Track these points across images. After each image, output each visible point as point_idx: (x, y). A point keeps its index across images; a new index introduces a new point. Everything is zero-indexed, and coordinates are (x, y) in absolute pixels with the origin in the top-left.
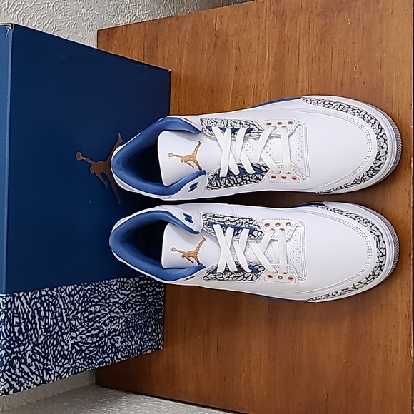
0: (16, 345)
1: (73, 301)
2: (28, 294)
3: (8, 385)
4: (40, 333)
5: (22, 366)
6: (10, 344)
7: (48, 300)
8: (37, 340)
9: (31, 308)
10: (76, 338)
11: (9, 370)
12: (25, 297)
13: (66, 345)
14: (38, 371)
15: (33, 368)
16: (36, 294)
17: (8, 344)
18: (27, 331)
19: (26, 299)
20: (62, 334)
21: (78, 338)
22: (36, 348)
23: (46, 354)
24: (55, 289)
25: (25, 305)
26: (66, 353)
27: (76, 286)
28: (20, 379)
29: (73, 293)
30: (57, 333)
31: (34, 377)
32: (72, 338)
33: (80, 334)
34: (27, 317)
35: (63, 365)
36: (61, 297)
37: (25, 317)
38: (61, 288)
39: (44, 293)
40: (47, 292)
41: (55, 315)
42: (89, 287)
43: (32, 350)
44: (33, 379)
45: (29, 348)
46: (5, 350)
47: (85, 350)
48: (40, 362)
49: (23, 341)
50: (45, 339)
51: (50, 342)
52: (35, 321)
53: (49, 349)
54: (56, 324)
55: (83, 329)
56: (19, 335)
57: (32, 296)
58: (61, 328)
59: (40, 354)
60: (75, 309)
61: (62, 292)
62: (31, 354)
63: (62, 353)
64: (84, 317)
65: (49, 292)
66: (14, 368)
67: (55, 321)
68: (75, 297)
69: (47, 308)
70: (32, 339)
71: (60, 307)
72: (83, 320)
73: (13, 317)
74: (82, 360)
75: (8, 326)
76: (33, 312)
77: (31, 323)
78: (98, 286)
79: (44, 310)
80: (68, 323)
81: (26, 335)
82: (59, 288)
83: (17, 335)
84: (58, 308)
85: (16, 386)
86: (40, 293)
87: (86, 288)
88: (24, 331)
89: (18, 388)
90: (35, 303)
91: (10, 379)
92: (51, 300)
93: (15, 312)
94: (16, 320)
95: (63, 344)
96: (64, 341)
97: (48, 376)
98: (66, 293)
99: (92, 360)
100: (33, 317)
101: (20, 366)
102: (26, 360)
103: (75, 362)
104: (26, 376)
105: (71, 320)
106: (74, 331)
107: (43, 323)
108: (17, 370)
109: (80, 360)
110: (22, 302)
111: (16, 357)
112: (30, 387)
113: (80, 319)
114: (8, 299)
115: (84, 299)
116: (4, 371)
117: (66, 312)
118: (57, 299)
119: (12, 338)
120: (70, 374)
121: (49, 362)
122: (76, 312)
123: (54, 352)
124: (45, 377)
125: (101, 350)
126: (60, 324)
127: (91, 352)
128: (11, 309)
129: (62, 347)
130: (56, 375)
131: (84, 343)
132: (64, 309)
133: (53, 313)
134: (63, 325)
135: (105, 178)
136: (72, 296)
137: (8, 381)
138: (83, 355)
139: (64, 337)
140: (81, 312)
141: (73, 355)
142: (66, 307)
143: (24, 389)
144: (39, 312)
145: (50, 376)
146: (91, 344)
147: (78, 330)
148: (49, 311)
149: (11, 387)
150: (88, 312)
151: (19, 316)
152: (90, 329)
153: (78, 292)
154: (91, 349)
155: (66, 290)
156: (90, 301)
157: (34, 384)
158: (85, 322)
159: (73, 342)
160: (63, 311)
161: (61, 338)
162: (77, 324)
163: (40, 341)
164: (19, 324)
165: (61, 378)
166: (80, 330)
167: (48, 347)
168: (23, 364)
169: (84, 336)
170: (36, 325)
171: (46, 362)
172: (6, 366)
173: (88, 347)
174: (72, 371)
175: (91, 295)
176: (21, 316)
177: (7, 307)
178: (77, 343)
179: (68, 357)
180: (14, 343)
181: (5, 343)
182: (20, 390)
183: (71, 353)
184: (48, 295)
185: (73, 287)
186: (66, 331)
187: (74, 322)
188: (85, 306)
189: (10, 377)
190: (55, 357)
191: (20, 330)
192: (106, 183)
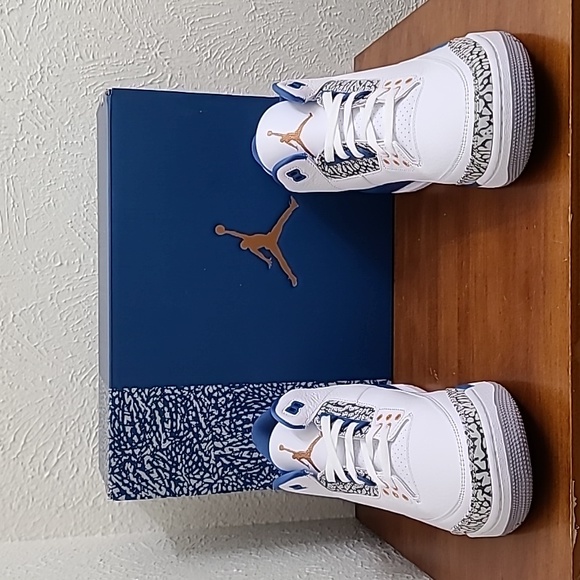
0: (129, 446)
1: (216, 404)
2: (143, 391)
3: (118, 490)
4: (163, 436)
5: (138, 471)
6: (120, 445)
7: (176, 400)
8: (160, 445)
9: (150, 407)
10: (223, 449)
11: (119, 474)
12: (139, 394)
13: (206, 456)
14: (163, 480)
15: (155, 475)
16: (156, 391)
17: (116, 445)
18: (144, 431)
19: (142, 397)
20: (199, 442)
21: (226, 449)
22: (158, 453)
23: (173, 462)
24: (186, 388)
25: (140, 403)
26: (207, 465)
27: (220, 386)
28: (135, 486)
29: (215, 395)
30: (191, 440)
31: (157, 486)
32: (216, 449)
33: (229, 445)
34: (144, 417)
35: (202, 479)
36: (195, 398)
37: (141, 416)
38: (196, 387)
39: (166, 391)
40: (173, 391)
41: (188, 419)
42: (243, 389)
43: (152, 455)
44: (154, 489)
45: (148, 452)
46: (113, 450)
47: (240, 465)
48: (164, 470)
49: (139, 443)
50: (172, 444)
51: (180, 449)
52: (155, 422)
53: (179, 457)
54: (190, 429)
55: (235, 440)
56: (132, 436)
57: (149, 393)
58: (196, 435)
59: (164, 461)
60: (220, 414)
61: (197, 392)
62: (151, 459)
63: (200, 464)
64: (236, 426)
65: (176, 391)
66: (127, 472)
67: (186, 425)
68: (220, 400)
69: (173, 410)
70: (151, 443)
71: (195, 409)
72: (234, 428)
73: (123, 415)
74: (234, 477)
75: (117, 424)
76: (153, 412)
77: (149, 424)
78: (259, 389)
79: (170, 410)
80: (208, 430)
81: (142, 436)
82: (192, 387)
83: (129, 435)
84: (192, 410)
85: (128, 492)
86: (162, 390)
87: (238, 391)
88: (139, 432)
89: (133, 496)
90: (156, 402)
91: (120, 484)
92: (179, 400)
93: (126, 409)
94: (127, 418)
95: (200, 453)
96: (202, 451)
97: (178, 488)
98: (204, 393)
99: (251, 479)
100: (153, 417)
101: (134, 472)
102: (143, 465)
103: (220, 478)
104: (144, 484)
105: (214, 427)
106: (218, 440)
107: (168, 426)
108: (131, 475)
109: (230, 476)
110: (134, 399)
111: (129, 460)
112: (150, 497)
113: (229, 427)
114: (115, 394)
115: (235, 403)
116: (112, 473)
117: (204, 415)
118: (189, 399)
119: (122, 438)
120: (214, 491)
121: (178, 473)
122: (221, 418)
123: (187, 462)
124: (173, 489)
125: (267, 469)
126: (195, 430)
127: (250, 469)
128: (119, 405)
129: (200, 457)
130: (191, 488)
131: (237, 457)
132: (201, 413)
133: (183, 416)
134: (201, 432)
135: (268, 254)
136: (214, 398)
137: (118, 486)
138: (236, 471)
139: (203, 446)
140: (231, 419)
141: (218, 469)
142: (205, 411)
143: (142, 498)
144: (162, 414)
145: (181, 489)
146: (249, 460)
147: (225, 440)
148: (176, 412)
149: (123, 492)
150: (243, 420)
151: (132, 415)
152: (246, 441)
153: (224, 394)
154: (249, 466)
155: (203, 390)
156: (245, 407)
157: (157, 494)
158: (237, 431)
159: (217, 453)
160: (200, 415)
161: (197, 446)
162: (224, 433)
163: (164, 446)
164: (132, 424)
165: (199, 493)
166: (230, 441)
167: (177, 454)
168: (140, 469)
169: (236, 449)
170: (158, 427)
171: (174, 471)
172: (114, 468)
173: (243, 463)
174: (217, 488)
175: (246, 399)
176: (135, 414)
177: (113, 404)
178: (225, 456)
179: (210, 470)
180: (125, 444)
181: (113, 443)
182: (135, 498)
183: (215, 466)
184: (175, 394)
185: (215, 388)
186: (206, 439)
187: (218, 430)
188: (236, 412)
189: (121, 481)
190: (189, 467)
191: (134, 431)
192: (269, 261)
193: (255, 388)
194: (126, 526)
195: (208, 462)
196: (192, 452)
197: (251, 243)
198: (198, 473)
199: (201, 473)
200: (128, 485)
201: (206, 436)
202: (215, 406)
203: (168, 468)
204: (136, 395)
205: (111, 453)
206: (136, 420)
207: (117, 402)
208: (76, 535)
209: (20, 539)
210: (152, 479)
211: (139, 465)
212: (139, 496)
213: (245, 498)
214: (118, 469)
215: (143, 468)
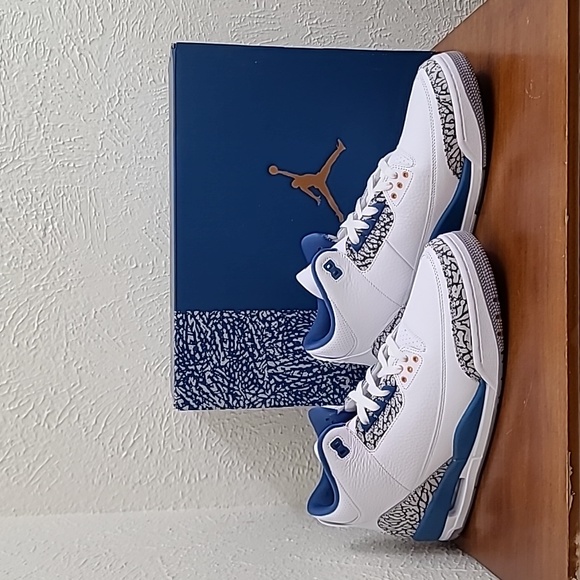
0: (192, 363)
1: (270, 327)
2: (204, 314)
3: (182, 401)
4: (222, 355)
5: (200, 385)
6: (184, 361)
7: (233, 322)
8: (219, 362)
9: (210, 329)
10: (275, 368)
11: (183, 386)
12: (201, 317)
13: (261, 373)
14: (222, 393)
15: (215, 389)
16: (216, 314)
17: (181, 361)
18: (205, 350)
19: (203, 319)
20: (254, 361)
21: (279, 369)
22: (218, 370)
23: (231, 378)
24: (243, 313)
25: (202, 324)
26: (261, 382)
27: (273, 312)
28: (198, 398)
29: (269, 319)
30: (247, 359)
31: (217, 399)
32: (269, 367)
33: (281, 364)
34: (205, 337)
35: (256, 394)
36: (251, 321)
37: (202, 336)
38: (251, 312)
39: (225, 315)
40: (230, 314)
41: (244, 340)
42: (294, 315)
43: (213, 371)
44: (214, 401)
45: (209, 368)
46: (178, 365)
47: (291, 383)
48: (223, 385)
49: (200, 360)
50: (230, 362)
51: (237, 367)
52: (215, 342)
53: (236, 373)
54: (247, 349)
55: (286, 360)
56: (195, 354)
57: (210, 316)
58: (252, 355)
59: (222, 376)
60: (273, 337)
61: (252, 316)
62: (211, 375)
63: (255, 381)
64: (287, 348)
65: (234, 315)
66: (190, 385)
67: (243, 345)
68: (273, 324)
69: (231, 331)
70: (212, 360)
71: (250, 331)
72: (286, 350)
73: (187, 335)
74: (285, 393)
75: (181, 343)
76: (213, 333)
77: (210, 343)
78: (308, 315)
79: (228, 331)
80: (262, 350)
81: (203, 354)
82: (248, 312)
83: (192, 353)
84: (248, 332)
85: (191, 403)
86: (221, 314)
87: (290, 316)
88: (201, 350)
89: (195, 406)
90: (215, 324)
91: (184, 395)
92: (236, 322)
93: (189, 329)
94: (191, 338)
95: (255, 371)
96: (257, 369)
97: (235, 401)
98: (258, 318)
99: (301, 396)
100: (213, 338)
101: (197, 385)
102: (204, 379)
103: (273, 393)
104: (205, 396)
105: (267, 348)
106: (271, 360)
107: (226, 346)
108: (193, 388)
109: (282, 392)
110: (197, 321)
111: (192, 375)
112: (211, 408)
113: (281, 348)
114: (179, 316)
115: (286, 327)
116: (177, 386)
117: (259, 338)
118: (245, 323)
119: (186, 356)
120: (268, 405)
121: (236, 388)
122: (274, 340)
123: (243, 379)
124: (231, 402)
125: (316, 387)
126: (251, 350)
127: (300, 387)
128: (183, 326)
129: (255, 375)
130: (247, 402)
131: (288, 376)
132: (256, 335)
133: (240, 337)
134: (256, 352)
135: (317, 192)
136: (268, 322)
137: (182, 397)
138: (287, 388)
139: (258, 364)
140: (283, 341)
141: (271, 385)
142: (259, 333)
143: (203, 409)
144: (221, 334)
145: (238, 402)
146: (300, 378)
147: (277, 360)
148: (234, 334)
149: (186, 403)
150: (293, 342)
151: (194, 335)
152: (297, 362)
153: (277, 319)
154: (299, 384)
155: (258, 315)
156: (296, 331)
157: (217, 406)
158: (288, 352)
159: (270, 371)
160: (255, 337)
161: (252, 365)
162: (277, 353)
163: (222, 364)
164: (194, 343)
165: (254, 407)
166: (282, 361)
167: (235, 371)
168: (201, 383)
169: (287, 368)
170: (217, 346)
171: (231, 385)
172: (179, 381)
173: (294, 382)
174: (270, 403)
175: (297, 323)
176: (197, 335)
177: (178, 324)
178: (277, 374)
179: (264, 386)
180: (188, 361)
181: (178, 359)
182: (197, 409)
183: (268, 383)
184: (232, 318)
185: (269, 313)
186: (260, 359)
187: (271, 351)
188: (288, 335)
189: (186, 393)
190: (245, 383)
191: (196, 349)
192: (318, 199)
193: (305, 314)
194: (194, 502)
195: (263, 379)
196: (248, 370)
197: (301, 182)
198: (253, 389)
199: (256, 389)
200: (191, 397)
201: (260, 355)
202: (269, 329)
203: (226, 384)
204: (198, 318)
205: (176, 368)
206: (198, 340)
207: (181, 323)
208: (150, 509)
209: (101, 512)
210: (212, 392)
211: (201, 380)
212: (200, 407)
213: (302, 480)
214: (181, 382)
215: (204, 383)
